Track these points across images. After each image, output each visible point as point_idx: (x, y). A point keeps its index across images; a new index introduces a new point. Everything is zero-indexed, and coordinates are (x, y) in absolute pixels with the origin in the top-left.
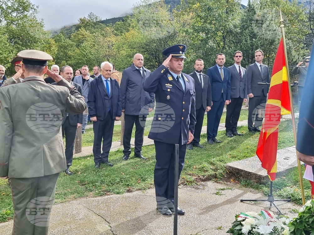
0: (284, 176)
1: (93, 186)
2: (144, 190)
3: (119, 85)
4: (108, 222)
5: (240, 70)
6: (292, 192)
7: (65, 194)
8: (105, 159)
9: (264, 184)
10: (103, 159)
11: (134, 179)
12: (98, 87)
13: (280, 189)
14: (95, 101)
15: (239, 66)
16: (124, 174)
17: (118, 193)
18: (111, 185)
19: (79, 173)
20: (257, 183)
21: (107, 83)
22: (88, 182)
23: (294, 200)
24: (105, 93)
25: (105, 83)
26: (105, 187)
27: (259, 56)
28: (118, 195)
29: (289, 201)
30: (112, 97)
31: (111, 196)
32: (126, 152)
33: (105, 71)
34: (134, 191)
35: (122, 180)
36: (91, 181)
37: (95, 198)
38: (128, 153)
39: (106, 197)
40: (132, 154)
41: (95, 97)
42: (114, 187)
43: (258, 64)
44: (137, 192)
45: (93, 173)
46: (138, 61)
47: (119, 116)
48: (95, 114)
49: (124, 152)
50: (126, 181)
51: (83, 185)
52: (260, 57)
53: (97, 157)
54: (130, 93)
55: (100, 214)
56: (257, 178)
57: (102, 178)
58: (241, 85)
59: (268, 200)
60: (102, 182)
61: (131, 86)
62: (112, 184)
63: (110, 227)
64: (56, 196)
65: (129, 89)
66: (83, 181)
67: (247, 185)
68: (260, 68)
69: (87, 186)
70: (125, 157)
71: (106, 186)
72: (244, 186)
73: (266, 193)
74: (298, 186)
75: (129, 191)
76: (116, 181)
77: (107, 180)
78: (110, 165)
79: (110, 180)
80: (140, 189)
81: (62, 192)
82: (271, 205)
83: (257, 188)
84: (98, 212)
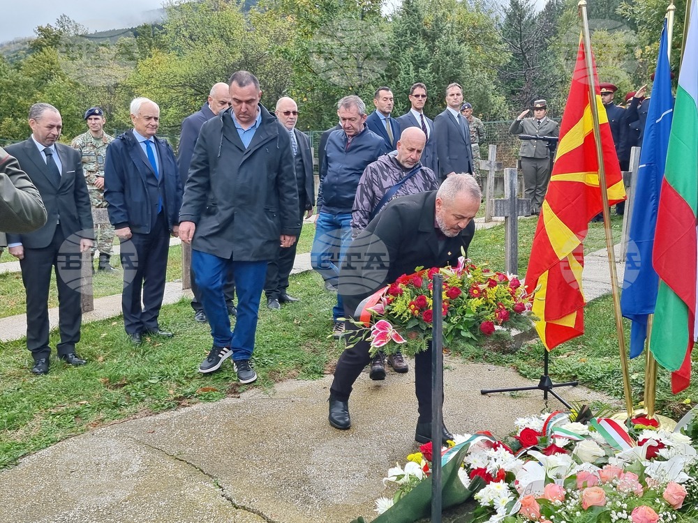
1: (145, 386)
4: (210, 476)
5: (423, 122)
7: (77, 414)
8: (152, 324)
9: (512, 352)
10: (148, 323)
12: (129, 157)
14: (122, 191)
15: (421, 115)
17: (207, 400)
18: (184, 381)
19: (101, 359)
20: (496, 351)
21: (149, 149)
22: (129, 379)
23: (585, 383)
24: (147, 171)
25: (144, 147)
26: (172, 391)
27: (457, 94)
28: (210, 405)
29: (575, 385)
30: (163, 180)
31: (194, 407)
33: (144, 120)
34: (243, 392)
36: (136, 376)
37: (157, 417)
39: (183, 411)
41: (123, 181)
43: (455, 113)
44: (251, 392)
45: (136, 357)
46: (221, 107)
48: (126, 220)
51: (116, 387)
52: (459, 97)
53: (134, 321)
55: (184, 457)
56: (496, 342)
57: (162, 367)
58: (427, 154)
59: (540, 387)
60: (163, 376)
62: (187, 378)
63: (220, 487)
64: (55, 420)
66: (117, 378)
67: (477, 357)
68: (457, 120)
69: (129, 388)
70: (201, 315)
71: (174, 385)
72: (469, 360)
73: (524, 372)
74: (580, 352)
75: (232, 392)
77: (175, 370)
79: (180, 370)
80: (255, 386)
81: (67, 409)
82: (546, 397)
83: (499, 363)
84: (175, 452)
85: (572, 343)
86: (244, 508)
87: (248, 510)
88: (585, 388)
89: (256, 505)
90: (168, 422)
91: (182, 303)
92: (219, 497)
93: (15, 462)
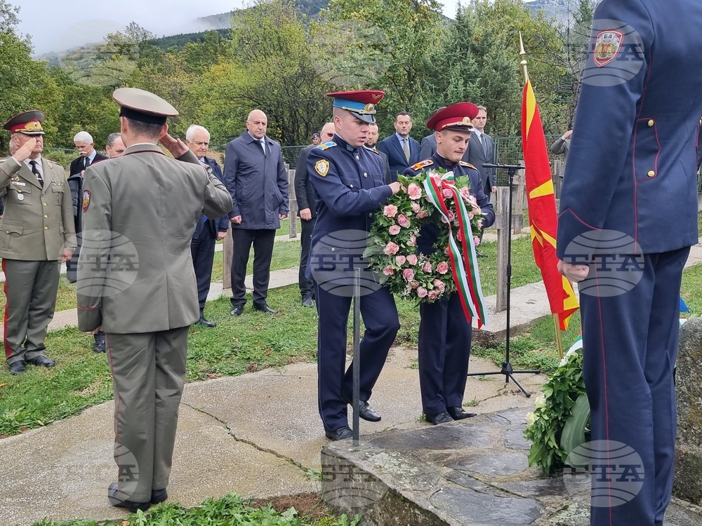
0: (528, 332)
2: (279, 366)
3: (222, 170)
4: (222, 422)
6: (543, 357)
9: (494, 347)
11: (258, 348)
13: (521, 353)
16: (237, 340)
17: (231, 374)
18: (215, 361)
20: (481, 346)
26: (203, 365)
27: (483, 118)
28: (232, 378)
29: (537, 373)
31: (219, 379)
32: (238, 300)
33: (196, 145)
34: (261, 370)
35: (236, 352)
38: (241, 302)
39: (210, 381)
40: (249, 304)
42: (221, 364)
43: (478, 133)
44: (266, 371)
46: (256, 126)
47: (224, 230)
49: (232, 300)
50: (244, 353)
52: (484, 120)
54: (242, 188)
55: (205, 410)
56: (483, 338)
59: (502, 372)
61: (244, 173)
62: (216, 358)
63: (228, 429)
65: (240, 178)
68: (480, 139)
70: (236, 309)
71: (205, 362)
73: (497, 362)
75: (251, 370)
76: (224, 354)
77: (206, 351)
78: (210, 326)
79: (211, 353)
80: (271, 366)
82: (507, 381)
83: (482, 355)
84: (199, 407)
85: (547, 341)
86: (242, 441)
87: (245, 442)
88: (545, 376)
89: (252, 439)
90: (196, 388)
91: (221, 300)
92: (226, 434)
93: (79, 412)
